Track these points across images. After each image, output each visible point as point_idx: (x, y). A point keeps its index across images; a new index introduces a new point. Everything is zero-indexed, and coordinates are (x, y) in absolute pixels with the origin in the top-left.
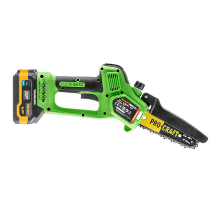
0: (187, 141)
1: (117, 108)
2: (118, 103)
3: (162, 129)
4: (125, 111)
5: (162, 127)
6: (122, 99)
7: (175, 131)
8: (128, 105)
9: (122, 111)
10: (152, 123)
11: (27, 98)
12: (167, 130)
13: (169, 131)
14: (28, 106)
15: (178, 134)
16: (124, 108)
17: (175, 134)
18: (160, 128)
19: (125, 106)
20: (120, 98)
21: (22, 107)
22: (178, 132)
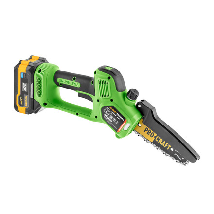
0: (178, 156)
1: (105, 115)
2: (107, 111)
3: (155, 139)
4: (112, 120)
5: (155, 137)
6: (111, 108)
7: (167, 144)
8: (116, 114)
9: (110, 120)
10: (147, 132)
11: (25, 90)
12: (160, 141)
13: (162, 143)
14: (26, 97)
15: (170, 148)
16: (112, 117)
17: (167, 147)
18: (153, 138)
19: (113, 115)
20: (109, 107)
21: (21, 98)
22: (170, 146)
